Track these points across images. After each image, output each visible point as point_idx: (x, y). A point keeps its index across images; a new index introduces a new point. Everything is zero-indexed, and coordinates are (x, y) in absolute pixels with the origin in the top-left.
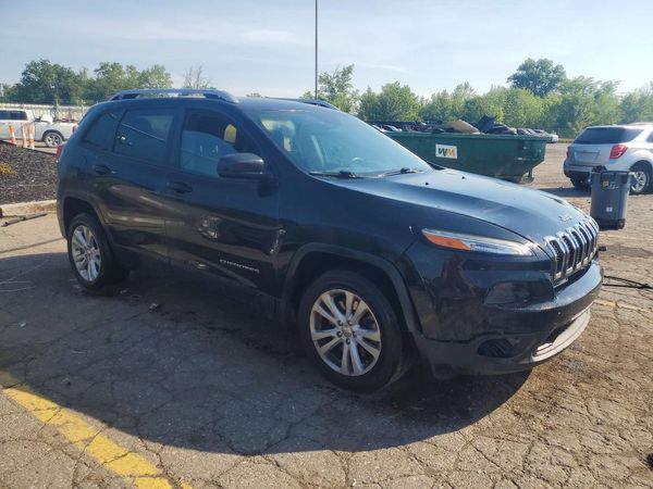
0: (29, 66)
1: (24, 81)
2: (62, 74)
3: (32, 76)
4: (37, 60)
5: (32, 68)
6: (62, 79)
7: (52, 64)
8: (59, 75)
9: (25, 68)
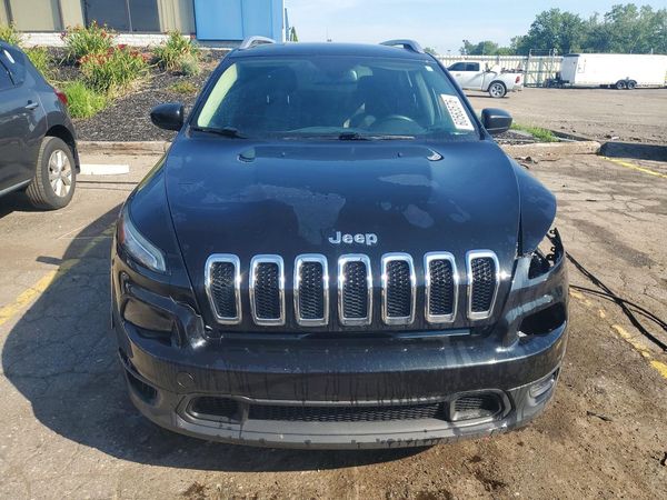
0: (539, 18)
1: (532, 33)
2: (569, 21)
3: (540, 26)
4: (548, 10)
5: (543, 18)
6: (567, 28)
7: (562, 12)
8: (565, 23)
9: (535, 19)
